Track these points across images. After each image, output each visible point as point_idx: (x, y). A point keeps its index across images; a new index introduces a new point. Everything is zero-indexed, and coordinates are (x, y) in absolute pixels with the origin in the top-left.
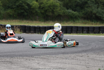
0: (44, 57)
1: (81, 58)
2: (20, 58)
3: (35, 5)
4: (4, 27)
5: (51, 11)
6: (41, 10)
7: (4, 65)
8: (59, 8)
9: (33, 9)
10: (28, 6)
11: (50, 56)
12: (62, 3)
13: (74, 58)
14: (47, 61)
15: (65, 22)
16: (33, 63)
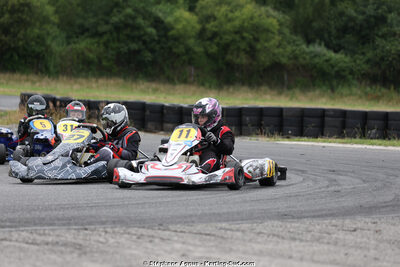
0: (210, 228)
1: (350, 237)
2: (116, 230)
3: (185, 23)
4: (61, 106)
5: (244, 50)
6: (208, 43)
7: (53, 257)
8: (278, 38)
9: (176, 39)
10: (155, 27)
11: (233, 227)
12: (286, 18)
13: (324, 238)
14: (216, 246)
15: (297, 91)
16: (166, 251)
